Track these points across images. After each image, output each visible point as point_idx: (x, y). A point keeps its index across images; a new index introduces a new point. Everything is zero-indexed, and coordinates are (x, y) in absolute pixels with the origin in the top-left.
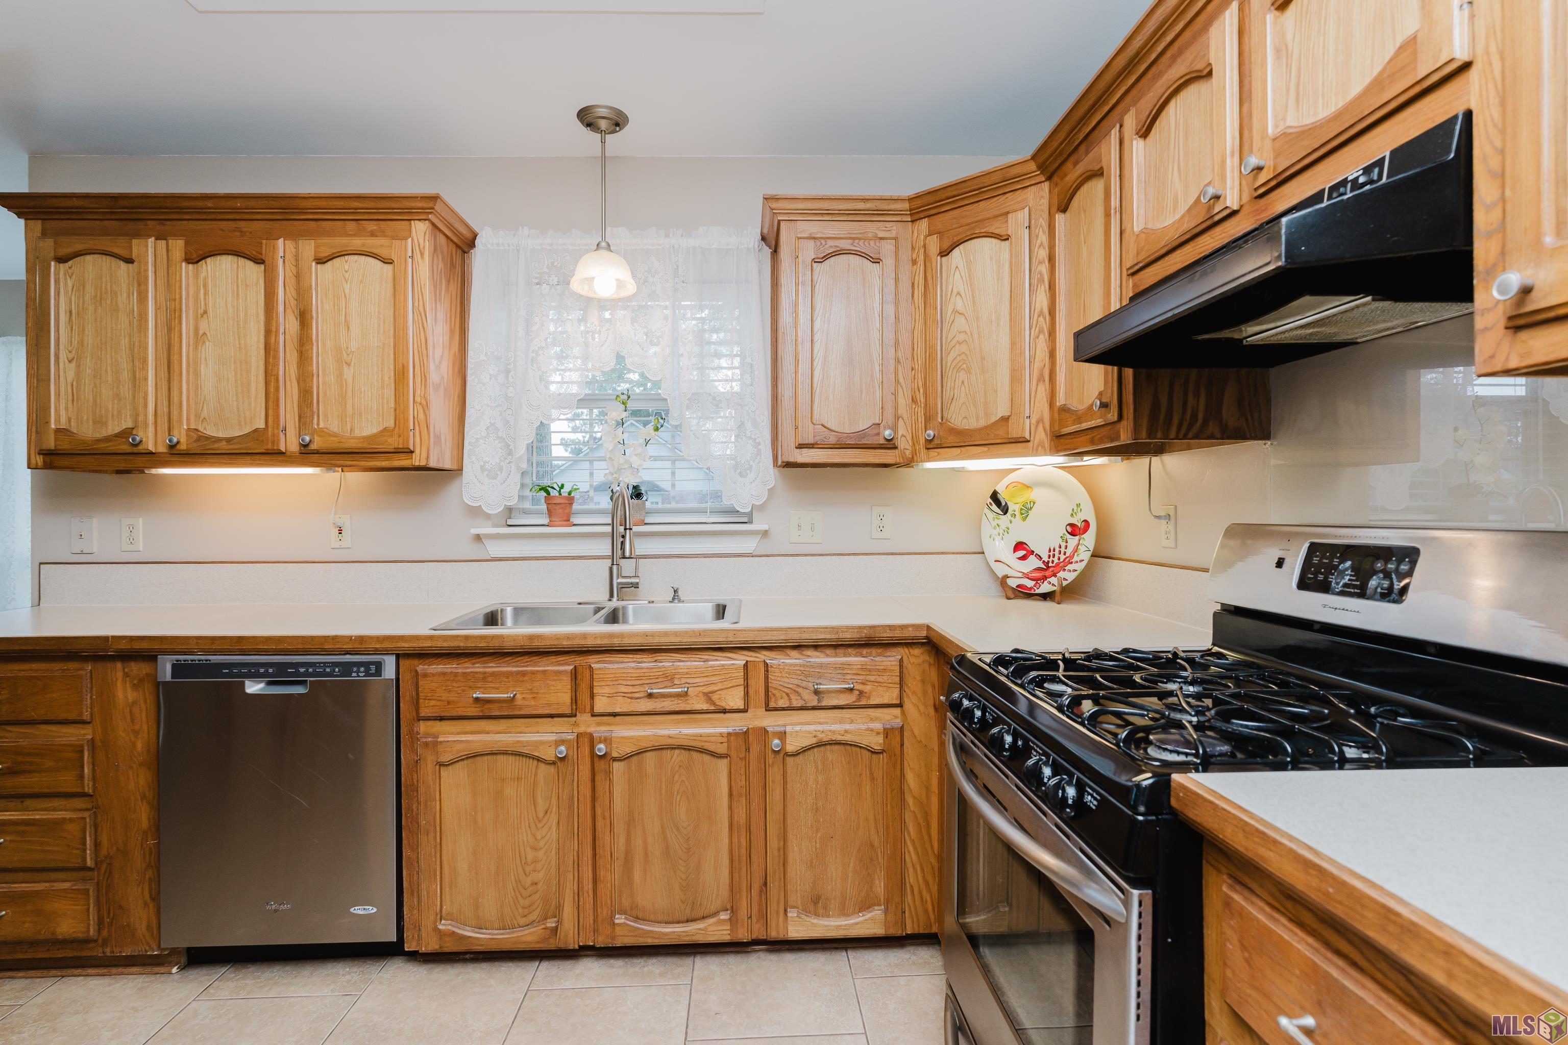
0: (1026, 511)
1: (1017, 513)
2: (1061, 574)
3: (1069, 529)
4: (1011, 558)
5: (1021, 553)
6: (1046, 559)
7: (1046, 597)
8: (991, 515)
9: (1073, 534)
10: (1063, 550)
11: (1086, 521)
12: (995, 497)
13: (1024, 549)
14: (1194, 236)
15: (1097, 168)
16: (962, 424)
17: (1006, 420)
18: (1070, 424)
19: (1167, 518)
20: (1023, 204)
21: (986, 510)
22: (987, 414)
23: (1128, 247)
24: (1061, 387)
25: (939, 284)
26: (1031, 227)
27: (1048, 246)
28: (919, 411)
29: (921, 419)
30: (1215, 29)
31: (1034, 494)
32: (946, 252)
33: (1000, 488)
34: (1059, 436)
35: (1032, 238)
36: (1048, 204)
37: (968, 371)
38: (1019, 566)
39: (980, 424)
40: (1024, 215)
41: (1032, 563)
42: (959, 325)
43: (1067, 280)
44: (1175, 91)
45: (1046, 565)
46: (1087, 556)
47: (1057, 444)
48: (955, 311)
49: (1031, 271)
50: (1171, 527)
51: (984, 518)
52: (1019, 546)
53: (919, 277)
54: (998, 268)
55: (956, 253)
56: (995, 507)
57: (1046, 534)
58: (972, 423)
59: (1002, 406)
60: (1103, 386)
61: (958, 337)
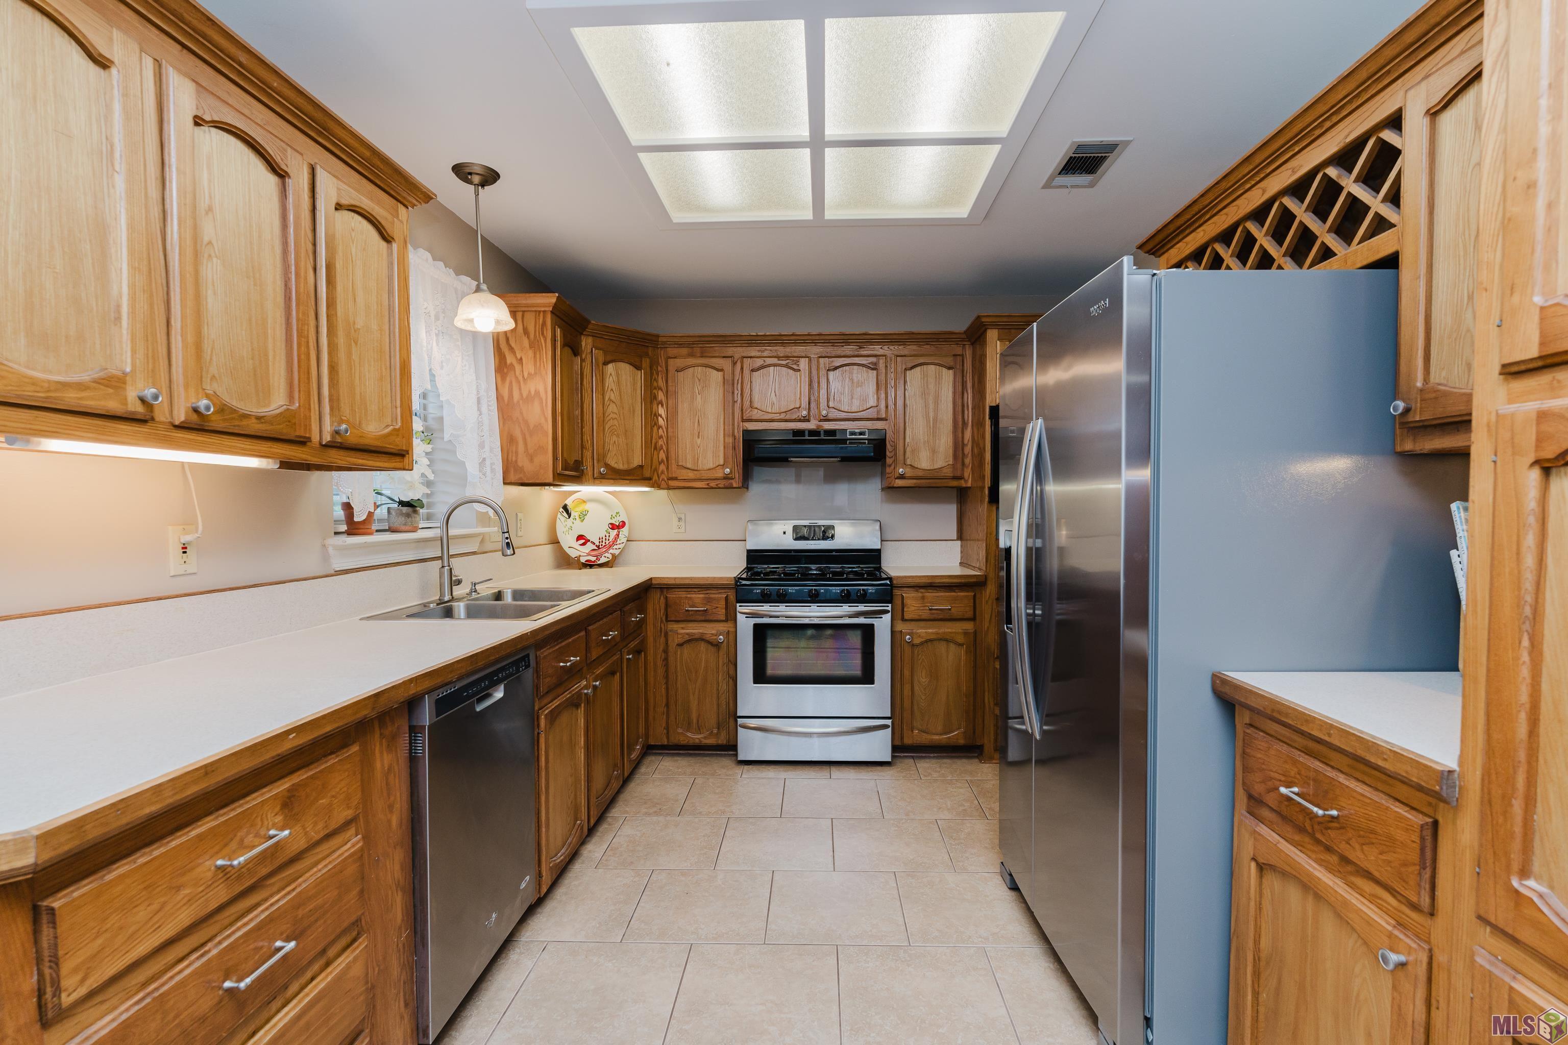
0: (583, 516)
1: (577, 517)
2: (611, 551)
3: (610, 526)
4: (577, 545)
5: (583, 541)
6: (598, 544)
7: (601, 566)
8: (563, 519)
9: (613, 529)
10: (607, 538)
11: (623, 522)
12: (565, 508)
13: (584, 539)
14: (786, 421)
15: (717, 366)
16: (616, 466)
17: (641, 467)
18: (691, 475)
19: (680, 519)
20: (647, 355)
21: (559, 516)
22: (628, 463)
23: (742, 410)
24: (680, 456)
25: (603, 381)
26: (651, 368)
27: (661, 383)
28: (588, 454)
29: (589, 460)
30: (802, 360)
31: (587, 506)
32: (606, 363)
33: (569, 502)
34: (676, 479)
35: (652, 374)
36: (662, 361)
37: (618, 436)
38: (581, 548)
39: (625, 467)
40: (648, 360)
41: (590, 546)
42: (612, 408)
43: (683, 407)
44: (775, 365)
45: (598, 547)
46: (624, 540)
47: (672, 483)
48: (610, 400)
49: (651, 392)
50: (682, 523)
51: (558, 520)
52: (580, 537)
53: (587, 371)
54: (634, 384)
55: (610, 366)
56: (565, 514)
57: (596, 530)
58: (621, 466)
59: (637, 460)
60: (722, 462)
61: (612, 416)
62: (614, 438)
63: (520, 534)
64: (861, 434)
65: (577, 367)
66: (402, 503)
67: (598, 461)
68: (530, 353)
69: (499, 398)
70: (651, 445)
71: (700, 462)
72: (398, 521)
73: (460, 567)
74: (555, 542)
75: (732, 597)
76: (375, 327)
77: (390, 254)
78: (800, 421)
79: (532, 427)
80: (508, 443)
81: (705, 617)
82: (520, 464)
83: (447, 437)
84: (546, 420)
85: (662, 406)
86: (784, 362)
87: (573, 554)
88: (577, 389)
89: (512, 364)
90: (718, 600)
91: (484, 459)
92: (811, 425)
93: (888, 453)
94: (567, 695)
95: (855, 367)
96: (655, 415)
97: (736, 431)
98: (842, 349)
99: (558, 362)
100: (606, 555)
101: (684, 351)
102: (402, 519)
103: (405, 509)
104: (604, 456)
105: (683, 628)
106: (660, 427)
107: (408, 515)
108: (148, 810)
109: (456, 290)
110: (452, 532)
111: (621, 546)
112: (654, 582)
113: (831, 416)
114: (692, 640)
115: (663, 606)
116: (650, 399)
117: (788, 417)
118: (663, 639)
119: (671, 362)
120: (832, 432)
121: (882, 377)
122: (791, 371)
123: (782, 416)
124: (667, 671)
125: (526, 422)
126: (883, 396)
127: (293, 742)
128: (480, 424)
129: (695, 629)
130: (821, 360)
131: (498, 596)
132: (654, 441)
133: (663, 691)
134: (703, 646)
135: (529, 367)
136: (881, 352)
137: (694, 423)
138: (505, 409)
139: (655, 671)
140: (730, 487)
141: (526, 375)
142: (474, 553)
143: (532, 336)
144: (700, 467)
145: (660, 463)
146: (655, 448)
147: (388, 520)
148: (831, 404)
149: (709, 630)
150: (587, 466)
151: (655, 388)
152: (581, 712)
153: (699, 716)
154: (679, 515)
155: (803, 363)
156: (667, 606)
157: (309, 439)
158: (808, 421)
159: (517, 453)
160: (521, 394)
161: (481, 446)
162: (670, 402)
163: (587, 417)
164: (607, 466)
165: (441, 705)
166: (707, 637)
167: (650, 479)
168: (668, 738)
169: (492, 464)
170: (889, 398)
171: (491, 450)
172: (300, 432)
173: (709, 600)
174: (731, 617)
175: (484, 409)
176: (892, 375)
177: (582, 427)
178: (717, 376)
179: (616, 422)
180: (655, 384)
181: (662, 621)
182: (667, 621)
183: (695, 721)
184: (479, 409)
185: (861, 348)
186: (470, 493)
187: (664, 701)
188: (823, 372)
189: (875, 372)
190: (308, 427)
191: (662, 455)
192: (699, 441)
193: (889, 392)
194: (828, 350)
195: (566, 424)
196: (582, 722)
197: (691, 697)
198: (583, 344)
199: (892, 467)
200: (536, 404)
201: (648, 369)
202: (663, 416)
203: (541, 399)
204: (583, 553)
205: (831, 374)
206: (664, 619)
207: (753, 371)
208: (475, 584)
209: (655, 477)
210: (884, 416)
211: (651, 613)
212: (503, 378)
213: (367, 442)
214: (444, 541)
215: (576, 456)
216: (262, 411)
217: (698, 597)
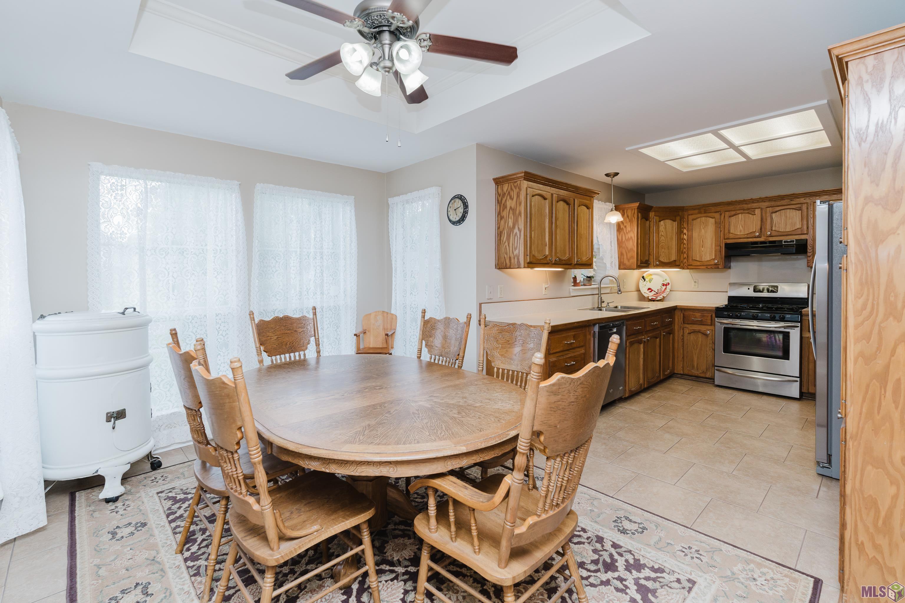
0: (650, 281)
1: (648, 281)
2: (663, 295)
3: (662, 285)
4: (647, 292)
5: (650, 291)
7: (658, 301)
8: (642, 282)
9: (664, 286)
10: (661, 289)
11: (668, 283)
12: (643, 277)
14: (748, 238)
15: (712, 217)
16: (663, 261)
17: (675, 261)
18: (698, 263)
19: (695, 282)
20: (679, 215)
21: (640, 280)
22: (669, 259)
23: (724, 234)
24: (694, 256)
25: (658, 228)
26: (680, 220)
27: (685, 226)
28: (651, 257)
29: (652, 259)
30: (756, 210)
31: (653, 277)
32: (660, 221)
33: (645, 275)
34: (691, 265)
35: (681, 223)
36: (686, 217)
37: (665, 249)
38: (650, 294)
39: (668, 261)
40: (679, 217)
41: (653, 293)
42: (663, 238)
43: (695, 234)
44: (742, 213)
45: (657, 293)
46: (669, 291)
47: (689, 267)
48: (661, 235)
49: (680, 230)
50: (696, 284)
51: (640, 282)
52: (649, 289)
53: (652, 225)
54: (673, 227)
55: (662, 222)
56: (643, 280)
57: (656, 285)
58: (666, 261)
59: (673, 258)
60: (714, 258)
61: (662, 241)
62: (663, 250)
63: (625, 287)
64: (791, 242)
65: (647, 225)
66: (587, 277)
67: (656, 259)
68: (629, 224)
69: (618, 240)
70: (680, 252)
71: (703, 258)
72: (586, 282)
73: (604, 297)
74: (638, 290)
75: (714, 315)
76: (585, 232)
77: (589, 212)
78: (755, 237)
79: (629, 249)
80: (621, 255)
81: (701, 323)
82: (625, 263)
83: (601, 256)
84: (634, 246)
85: (686, 235)
86: (747, 212)
87: (646, 295)
88: (647, 233)
89: (622, 228)
90: (708, 316)
91: (612, 262)
92: (762, 239)
93: (808, 251)
94: (637, 339)
95: (788, 210)
96: (682, 239)
97: (721, 244)
98: (781, 202)
99: (639, 225)
100: (660, 296)
101: (696, 211)
102: (587, 282)
103: (588, 279)
104: (659, 257)
105: (691, 327)
106: (684, 244)
107: (589, 281)
108: (560, 328)
109: (605, 208)
110: (602, 286)
111: (667, 293)
112: (678, 307)
113: (773, 235)
114: (694, 332)
115: (682, 317)
116: (680, 232)
117: (748, 236)
118: (682, 331)
119: (690, 217)
120: (774, 242)
121: (805, 213)
122: (750, 215)
123: (746, 236)
124: (683, 344)
125: (627, 248)
126: (805, 222)
127: (575, 325)
128: (611, 250)
129: (696, 327)
130: (768, 209)
131: (616, 307)
132: (681, 250)
133: (682, 352)
134: (700, 335)
135: (629, 228)
136: (805, 201)
137: (700, 241)
138: (620, 243)
139: (678, 343)
140: (718, 268)
141: (627, 232)
142: (608, 293)
143: (630, 218)
144: (703, 260)
145: (684, 259)
146: (682, 253)
147: (583, 282)
148: (774, 229)
149: (703, 328)
150: (651, 260)
151: (682, 228)
152: (642, 346)
153: (698, 364)
154: (695, 280)
155: (758, 212)
156: (684, 317)
157: (572, 264)
158: (760, 237)
159: (624, 259)
160: (626, 238)
161: (611, 257)
162: (689, 233)
163: (651, 243)
164: (659, 261)
165: (601, 328)
166: (702, 331)
167: (679, 265)
168: (683, 371)
169: (615, 263)
170: (809, 223)
171: (615, 258)
172: (571, 262)
173: (703, 316)
174: (712, 324)
175: (613, 245)
176: (811, 212)
177: (649, 247)
178: (712, 221)
179: (664, 244)
180: (682, 226)
181: (681, 323)
182: (684, 323)
183: (696, 366)
184: (611, 245)
185: (791, 200)
186: (607, 274)
187: (682, 356)
188: (768, 214)
189: (800, 211)
190: (572, 261)
191: (685, 255)
192: (703, 249)
193: (809, 220)
194: (772, 204)
195: (642, 247)
196: (642, 350)
197: (694, 355)
198: (650, 215)
199: (811, 257)
200: (631, 241)
201: (679, 221)
202: (686, 239)
203: (633, 240)
204: (651, 295)
205: (774, 215)
206: (682, 322)
207: (730, 217)
208: (608, 303)
209: (682, 265)
210: (806, 232)
211: (677, 320)
212: (620, 234)
213: (584, 263)
214: (599, 289)
215: (647, 258)
216: (564, 258)
217: (698, 314)
